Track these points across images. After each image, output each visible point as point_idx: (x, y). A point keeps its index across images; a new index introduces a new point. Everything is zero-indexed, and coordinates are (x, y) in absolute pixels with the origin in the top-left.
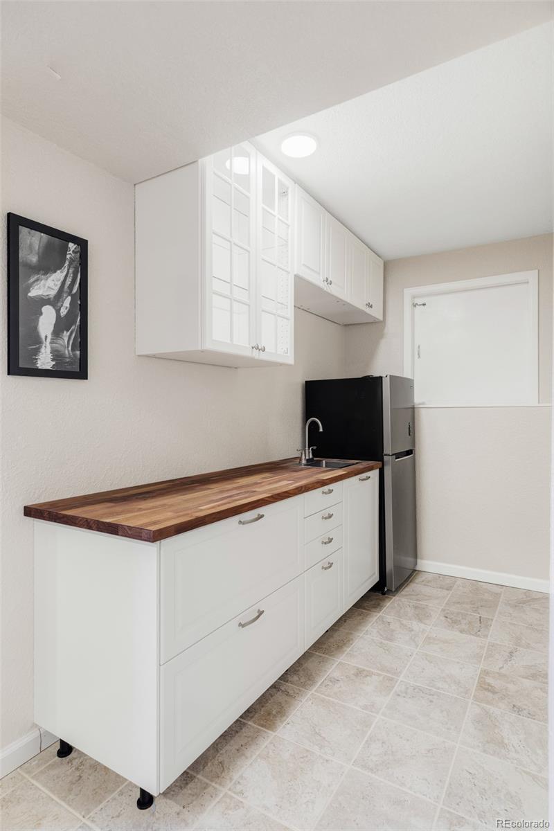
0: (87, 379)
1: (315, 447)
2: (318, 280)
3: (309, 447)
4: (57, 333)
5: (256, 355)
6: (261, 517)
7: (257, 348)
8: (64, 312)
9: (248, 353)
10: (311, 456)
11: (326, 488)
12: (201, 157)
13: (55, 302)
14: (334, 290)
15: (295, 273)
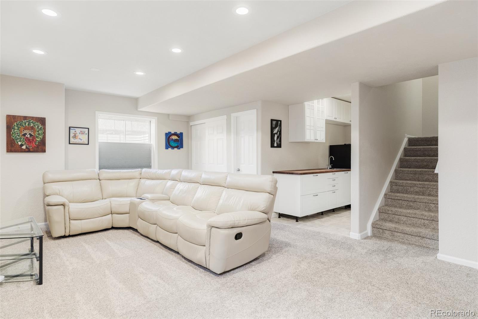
0: (281, 147)
1: (332, 165)
2: (332, 119)
3: (330, 165)
4: (277, 139)
5: (316, 141)
6: (317, 175)
7: (316, 140)
8: (278, 135)
9: (313, 141)
10: (331, 167)
11: (333, 173)
12: (305, 102)
13: (277, 133)
14: (338, 120)
15: (326, 119)
